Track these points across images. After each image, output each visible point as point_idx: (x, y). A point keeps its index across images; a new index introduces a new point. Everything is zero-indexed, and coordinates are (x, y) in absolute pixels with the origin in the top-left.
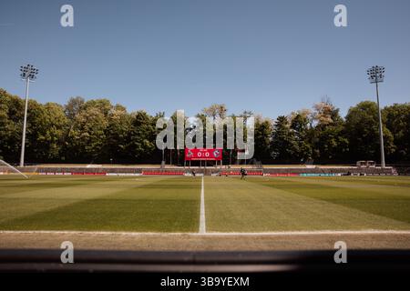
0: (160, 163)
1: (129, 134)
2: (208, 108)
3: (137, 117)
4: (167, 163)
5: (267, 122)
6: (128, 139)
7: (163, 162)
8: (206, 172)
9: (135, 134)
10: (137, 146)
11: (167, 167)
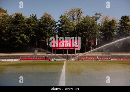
0: (33, 52)
1: (10, 30)
2: (68, 11)
3: (16, 17)
4: (39, 51)
5: (113, 21)
6: (9, 34)
7: (36, 51)
8: (68, 58)
9: (15, 30)
10: (17, 39)
11: (39, 54)
